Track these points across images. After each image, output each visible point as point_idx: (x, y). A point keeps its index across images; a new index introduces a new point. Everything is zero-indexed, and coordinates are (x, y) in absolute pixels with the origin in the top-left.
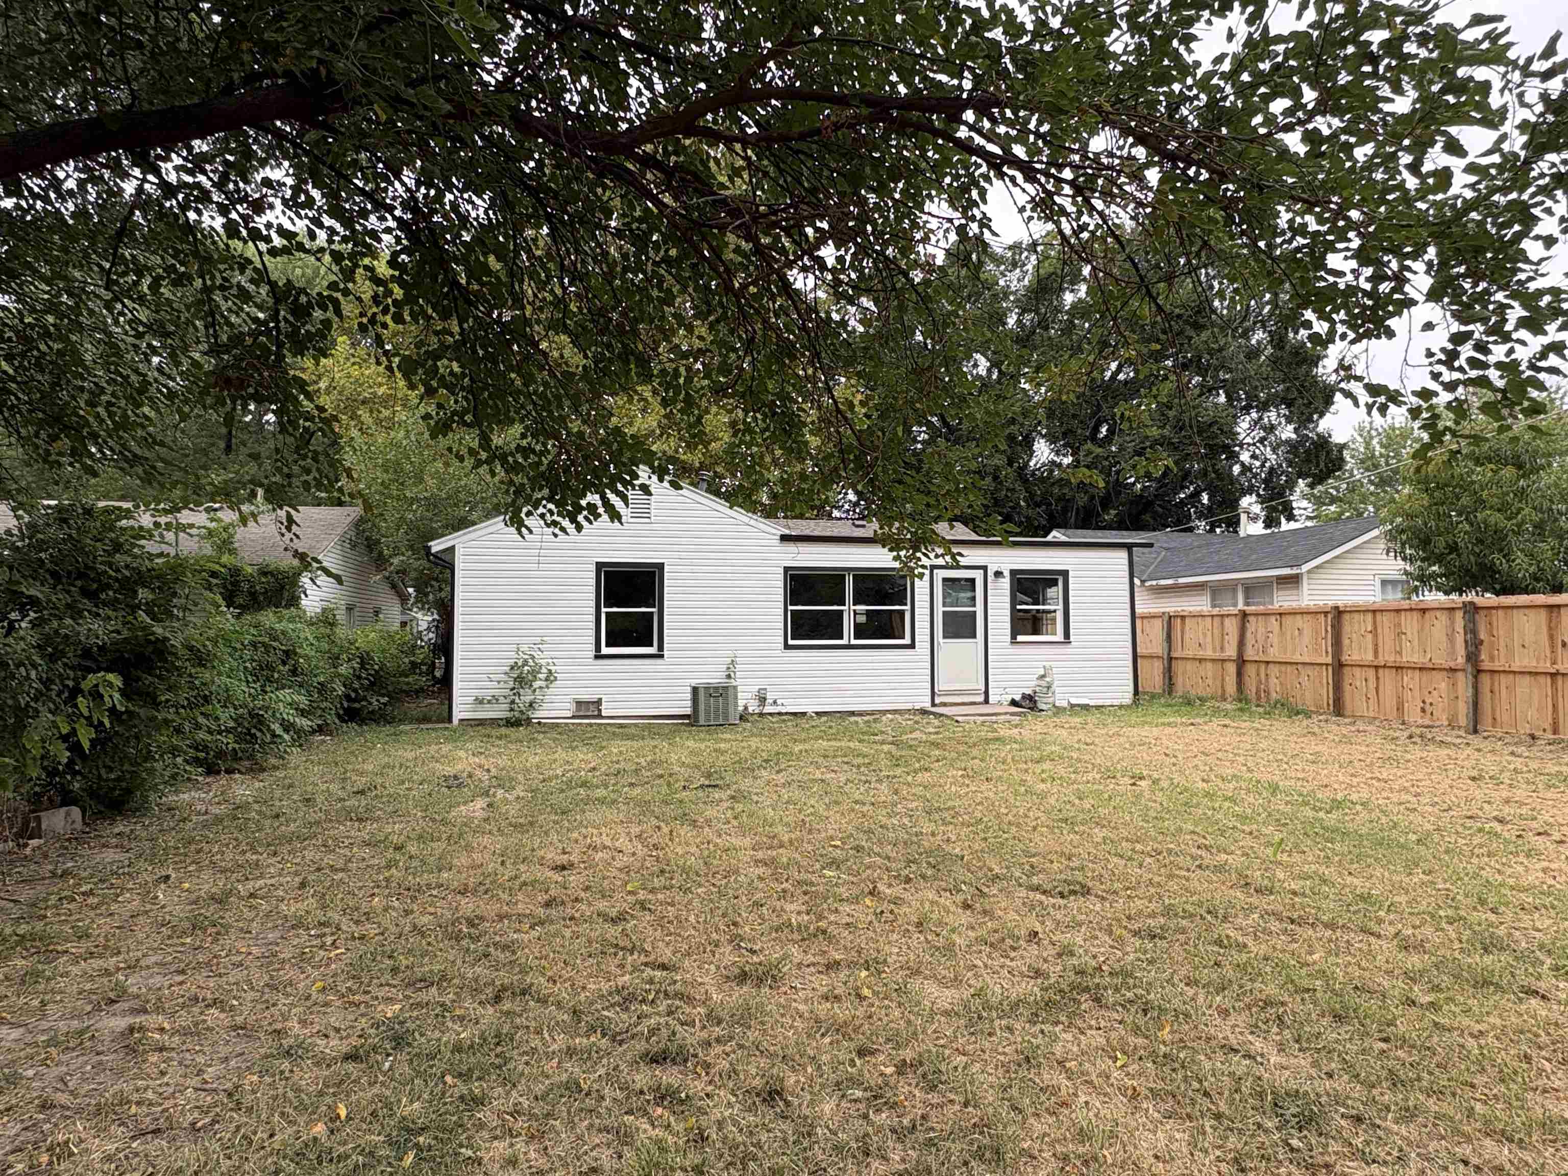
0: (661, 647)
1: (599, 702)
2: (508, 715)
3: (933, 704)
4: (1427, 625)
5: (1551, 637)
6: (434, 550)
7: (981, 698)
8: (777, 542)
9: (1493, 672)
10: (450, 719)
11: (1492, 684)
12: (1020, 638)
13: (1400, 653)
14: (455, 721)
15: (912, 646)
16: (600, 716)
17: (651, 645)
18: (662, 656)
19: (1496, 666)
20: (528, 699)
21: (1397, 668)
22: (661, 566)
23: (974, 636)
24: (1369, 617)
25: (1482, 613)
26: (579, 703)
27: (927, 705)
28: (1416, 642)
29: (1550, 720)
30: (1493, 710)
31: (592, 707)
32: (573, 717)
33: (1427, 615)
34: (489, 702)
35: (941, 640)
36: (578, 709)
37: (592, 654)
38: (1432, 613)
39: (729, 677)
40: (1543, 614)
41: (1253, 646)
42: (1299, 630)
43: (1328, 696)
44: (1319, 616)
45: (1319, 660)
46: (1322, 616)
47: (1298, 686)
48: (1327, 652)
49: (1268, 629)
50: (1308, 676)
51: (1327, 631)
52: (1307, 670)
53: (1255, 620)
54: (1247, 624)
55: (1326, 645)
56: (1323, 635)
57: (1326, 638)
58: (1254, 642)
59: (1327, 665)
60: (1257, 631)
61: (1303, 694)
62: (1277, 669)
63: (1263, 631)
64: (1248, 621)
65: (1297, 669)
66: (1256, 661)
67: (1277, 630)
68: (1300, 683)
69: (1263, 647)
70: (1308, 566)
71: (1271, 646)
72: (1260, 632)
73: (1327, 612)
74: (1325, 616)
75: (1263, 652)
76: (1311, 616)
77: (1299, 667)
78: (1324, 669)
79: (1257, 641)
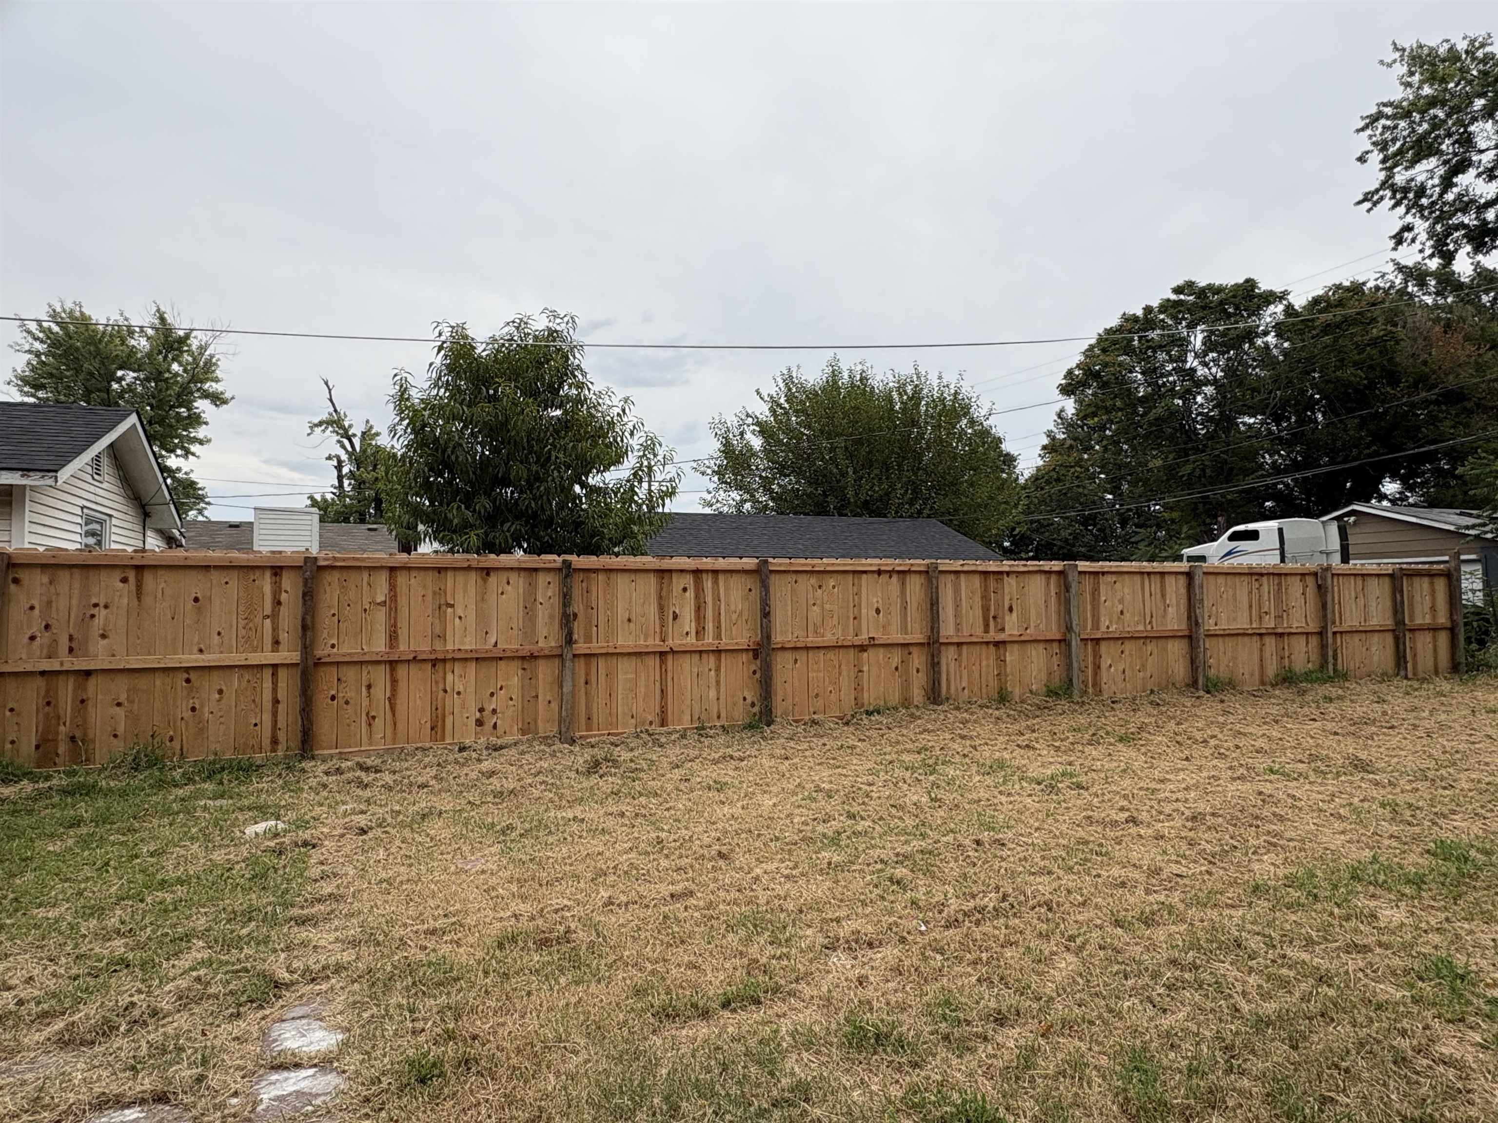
4: (492, 597)
5: (661, 608)
9: (588, 656)
11: (587, 674)
13: (442, 637)
19: (595, 647)
21: (434, 663)
24: (382, 579)
25: (578, 577)
28: (472, 618)
29: (658, 710)
30: (588, 708)
33: (493, 579)
38: (504, 576)
40: (652, 579)
41: (32, 638)
42: (196, 600)
43: (275, 722)
44: (258, 573)
45: (256, 659)
46: (268, 574)
47: (188, 714)
48: (276, 642)
49: (94, 600)
50: (220, 692)
51: (279, 603)
52: (217, 681)
53: (45, 579)
54: (13, 587)
55: (275, 629)
56: (268, 610)
57: (274, 616)
58: (36, 628)
59: (275, 666)
60: (49, 603)
61: (201, 731)
62: (121, 688)
63: (75, 602)
64: (16, 581)
65: (188, 681)
66: (43, 673)
67: (125, 601)
68: (193, 709)
69: (71, 638)
70: (64, 474)
71: (103, 636)
72: (62, 604)
73: (281, 568)
74: (276, 574)
75: (71, 650)
76: (235, 574)
77: (193, 676)
78: (267, 674)
79: (47, 627)
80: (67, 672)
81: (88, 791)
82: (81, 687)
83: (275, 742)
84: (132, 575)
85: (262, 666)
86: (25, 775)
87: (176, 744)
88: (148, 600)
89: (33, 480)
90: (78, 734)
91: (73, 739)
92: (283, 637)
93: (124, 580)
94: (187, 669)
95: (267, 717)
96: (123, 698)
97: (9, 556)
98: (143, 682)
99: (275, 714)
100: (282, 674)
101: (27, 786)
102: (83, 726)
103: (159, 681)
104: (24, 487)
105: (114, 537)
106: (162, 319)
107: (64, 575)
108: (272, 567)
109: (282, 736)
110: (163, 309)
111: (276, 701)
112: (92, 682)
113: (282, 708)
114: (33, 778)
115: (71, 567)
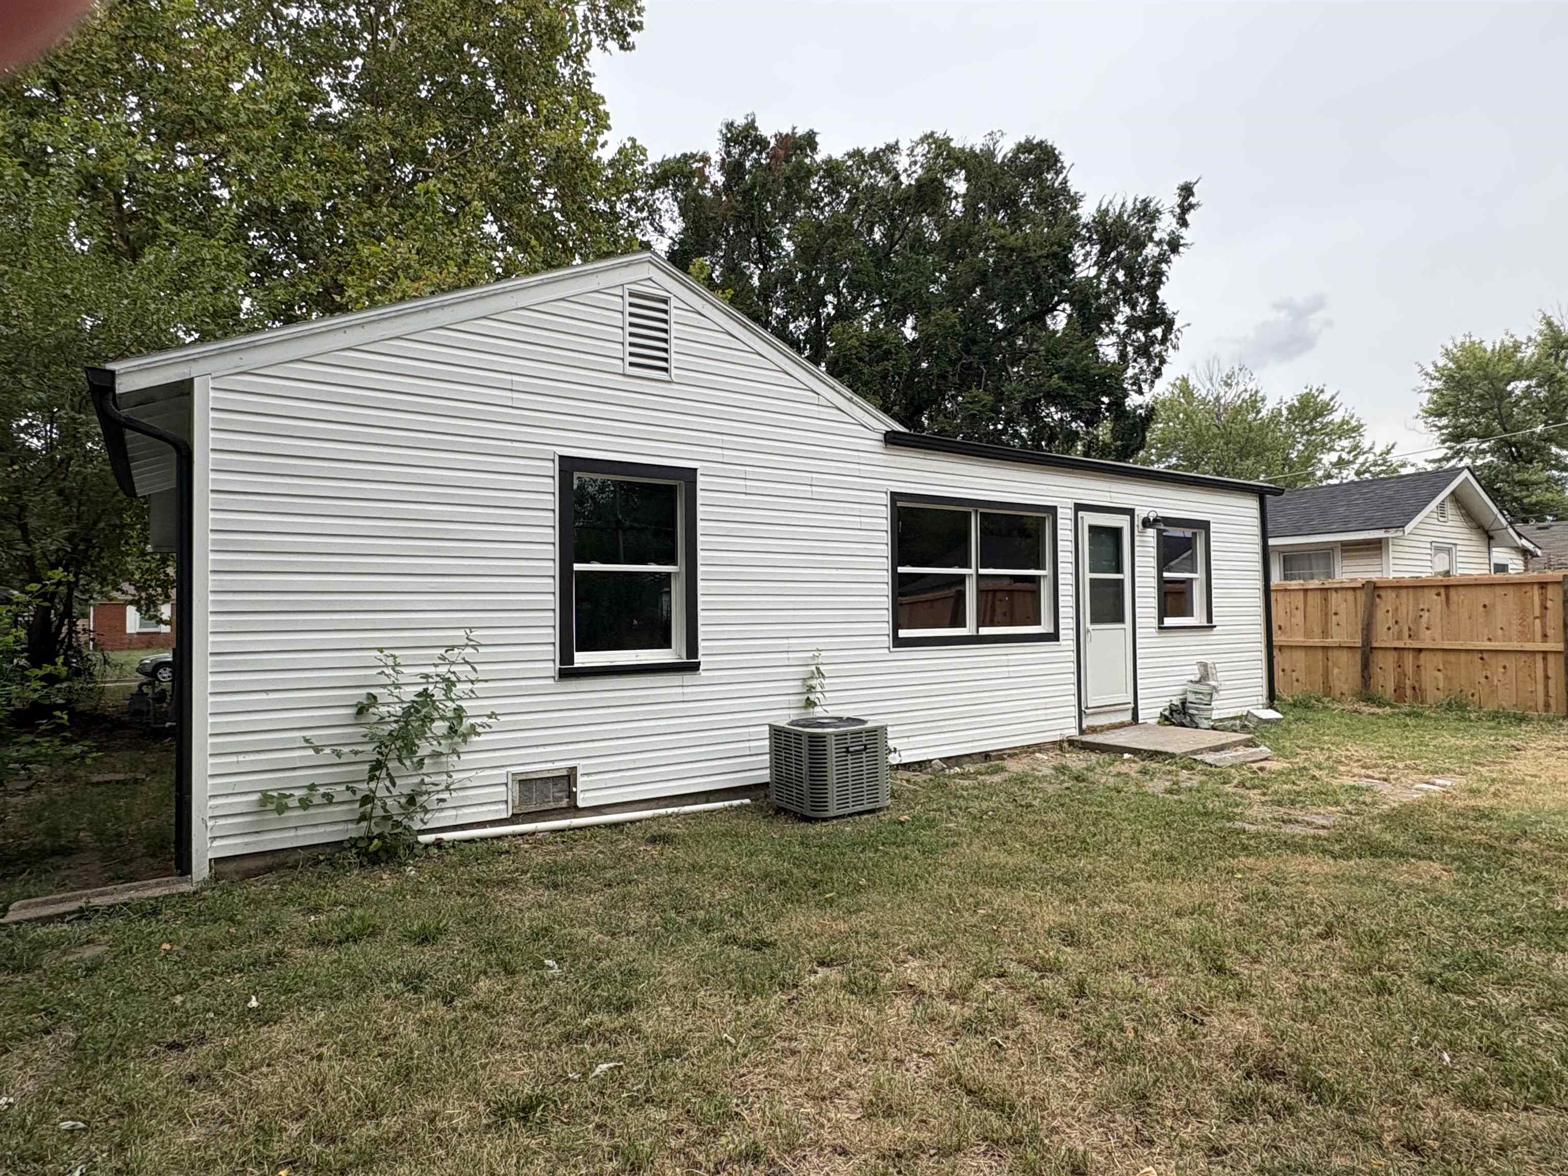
0: (692, 648)
1: (570, 777)
2: (355, 831)
3: (1082, 732)
6: (123, 386)
7: (1127, 717)
8: (879, 446)
10: (184, 866)
12: (1169, 621)
14: (200, 869)
15: (1054, 637)
16: (574, 810)
17: (665, 643)
18: (694, 668)
20: (406, 784)
22: (689, 475)
23: (1121, 620)
26: (526, 783)
27: (1074, 732)
31: (553, 791)
32: (514, 819)
34: (305, 804)
35: (1088, 625)
36: (524, 798)
37: (552, 667)
39: (810, 704)
41: (1389, 629)
42: (1485, 606)
43: (1547, 694)
44: (1528, 588)
45: (1529, 646)
46: (1536, 587)
47: (1483, 680)
48: (1545, 636)
49: (1421, 607)
50: (1505, 667)
51: (1546, 608)
52: (1502, 660)
53: (1394, 595)
54: (1378, 600)
55: (1544, 626)
56: (1537, 613)
57: (1543, 617)
58: (1391, 623)
59: (1545, 653)
60: (1397, 609)
61: (1494, 691)
62: (1438, 659)
63: (1411, 608)
64: (1379, 596)
65: (1482, 659)
66: (1395, 649)
67: (1439, 607)
68: (1486, 677)
69: (1410, 629)
70: (1409, 528)
71: (1428, 628)
72: (1403, 610)
73: (1546, 583)
74: (1542, 588)
75: (1410, 636)
76: (1511, 589)
77: (1485, 656)
78: (1539, 658)
79: (1397, 622)
80: (1409, 649)
81: (1418, 715)
82: (1417, 658)
83: (1547, 706)
84: (1442, 591)
85: (1534, 653)
86: (1389, 704)
87: (1476, 697)
88: (1453, 607)
89: (1391, 534)
90: (1417, 686)
91: (1414, 688)
92: (1550, 632)
93: (1438, 594)
94: (1481, 651)
95: (1540, 687)
96: (1441, 667)
97: (1375, 583)
98: (1452, 658)
99: (1546, 687)
100: (1551, 658)
101: (1388, 710)
102: (1419, 681)
103: (1463, 657)
104: (1387, 538)
105: (1459, 559)
106: (1550, 324)
107: (1403, 593)
108: (1539, 583)
109: (1552, 702)
110: (1548, 314)
111: (1547, 678)
112: (1422, 655)
113: (1551, 683)
114: (1392, 706)
115: (1407, 587)
